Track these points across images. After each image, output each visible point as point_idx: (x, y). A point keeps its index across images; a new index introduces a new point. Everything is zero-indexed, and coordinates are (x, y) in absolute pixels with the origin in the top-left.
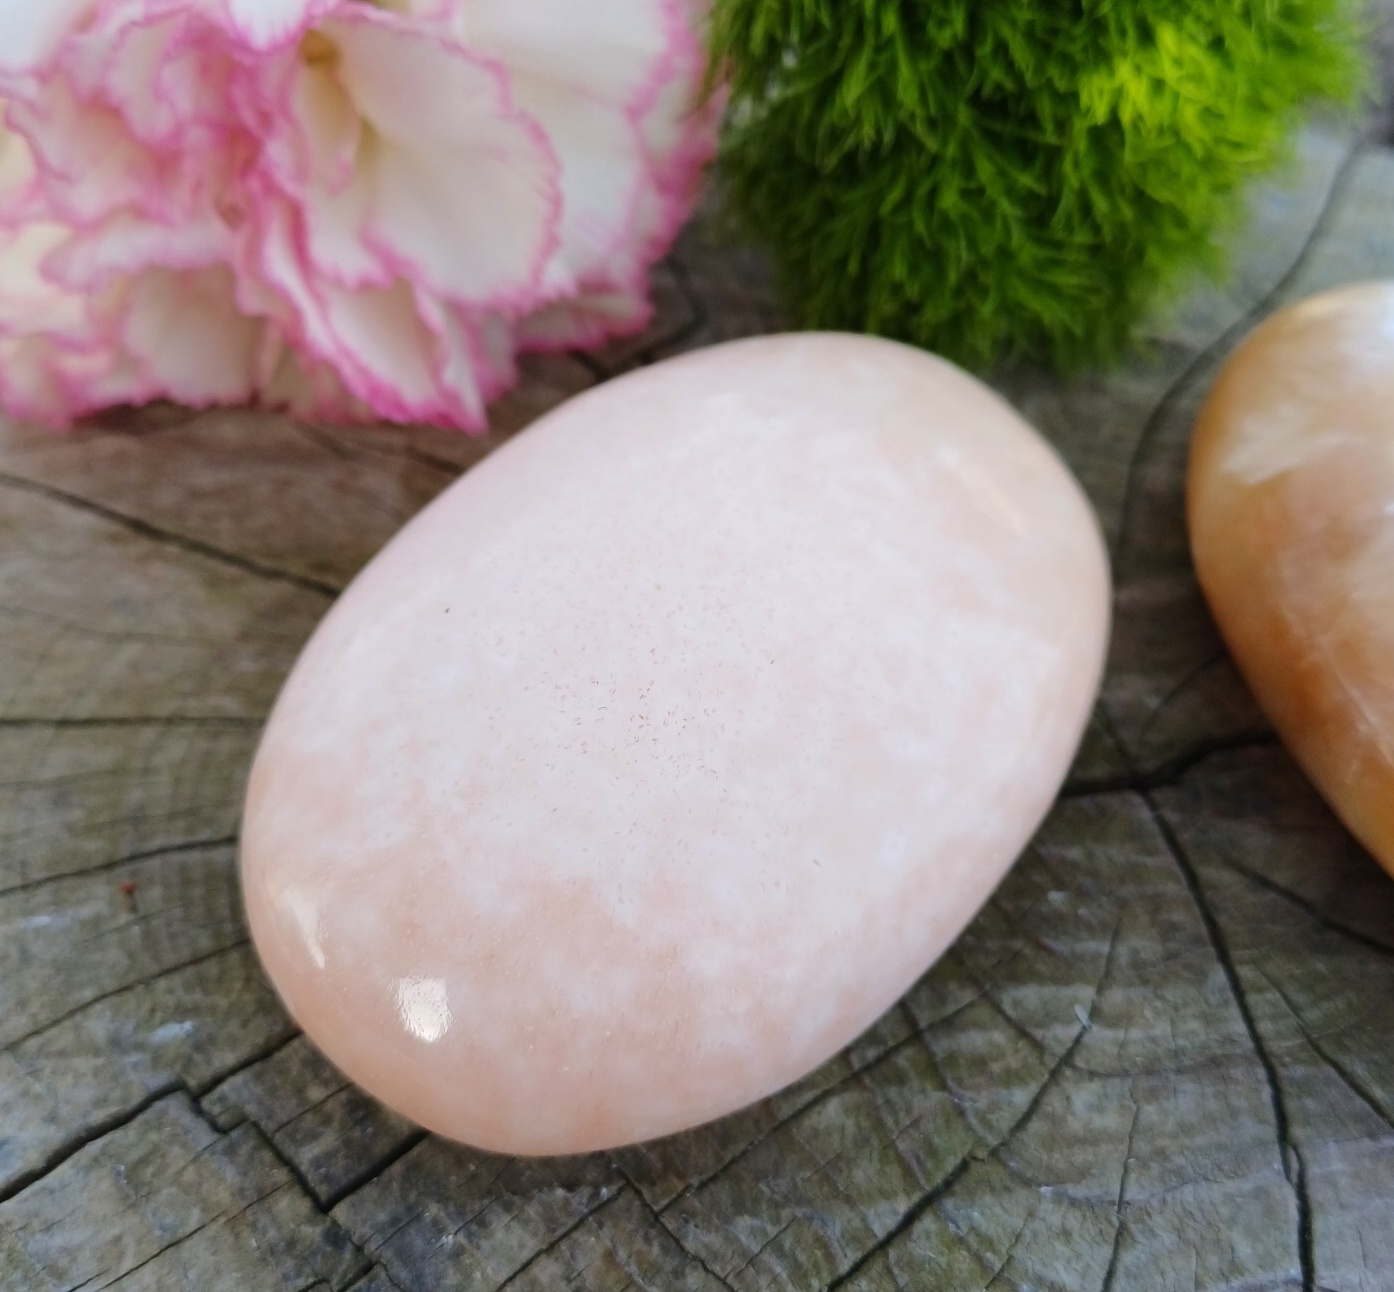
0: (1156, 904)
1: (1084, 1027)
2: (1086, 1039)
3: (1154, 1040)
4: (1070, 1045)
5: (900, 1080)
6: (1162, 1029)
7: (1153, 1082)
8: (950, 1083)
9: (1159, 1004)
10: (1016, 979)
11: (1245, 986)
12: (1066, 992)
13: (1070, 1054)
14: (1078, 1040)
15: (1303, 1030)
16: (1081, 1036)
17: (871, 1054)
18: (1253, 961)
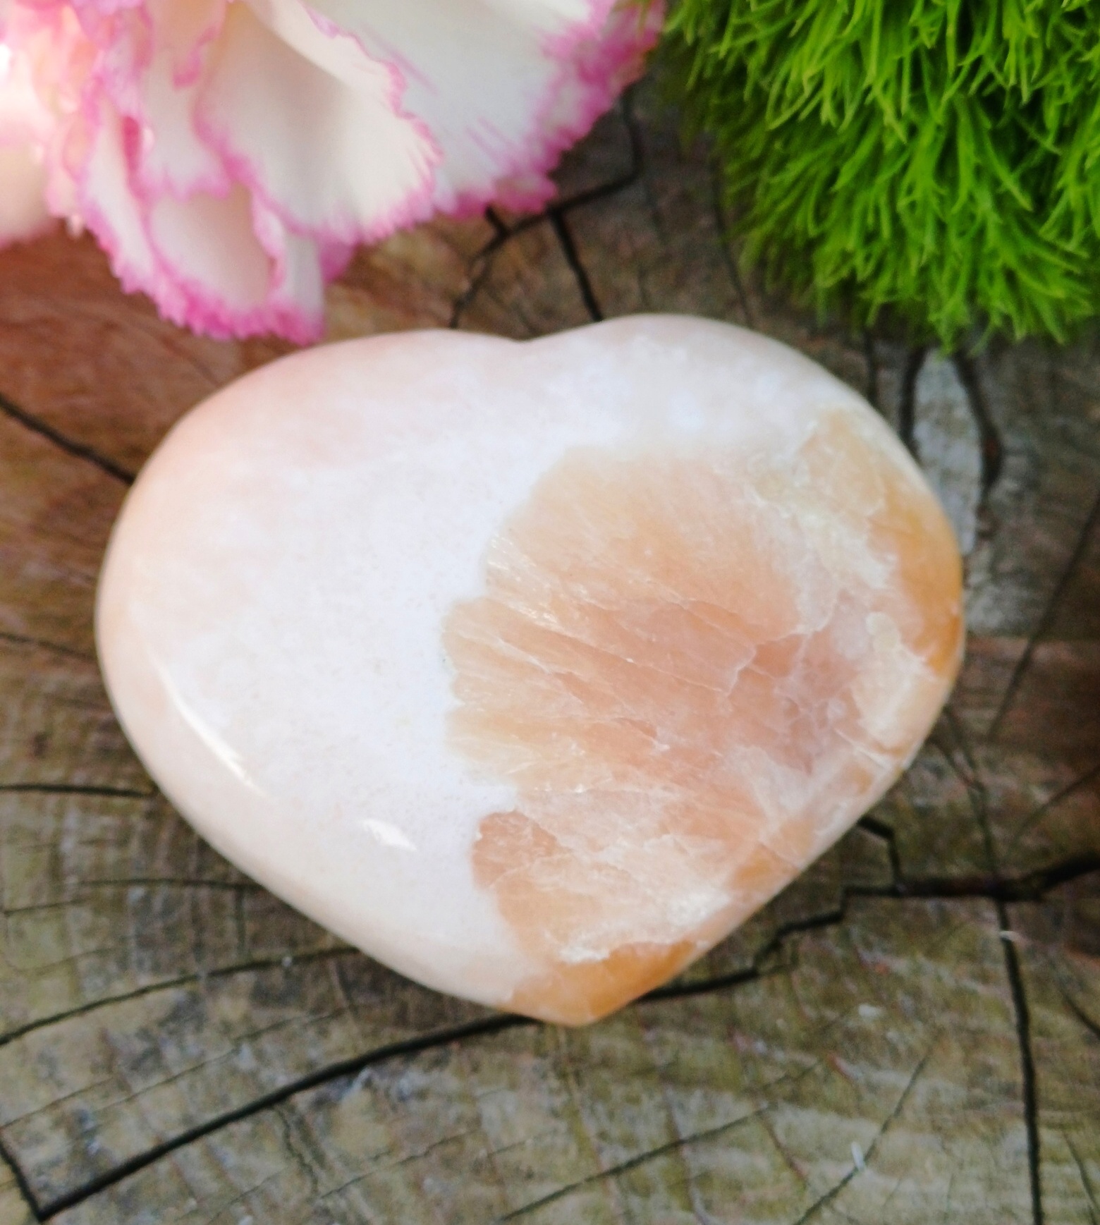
0: (976, 1040)
1: (856, 1169)
2: (854, 1182)
3: (926, 1197)
4: (836, 1184)
5: (646, 1191)
6: (939, 1185)
8: (698, 1205)
9: (944, 1158)
10: (796, 1099)
11: (1043, 1152)
12: (849, 1125)
13: (834, 1193)
14: (845, 1181)
15: (1091, 1215)
16: (849, 1177)
17: (624, 1156)
18: (1061, 1126)
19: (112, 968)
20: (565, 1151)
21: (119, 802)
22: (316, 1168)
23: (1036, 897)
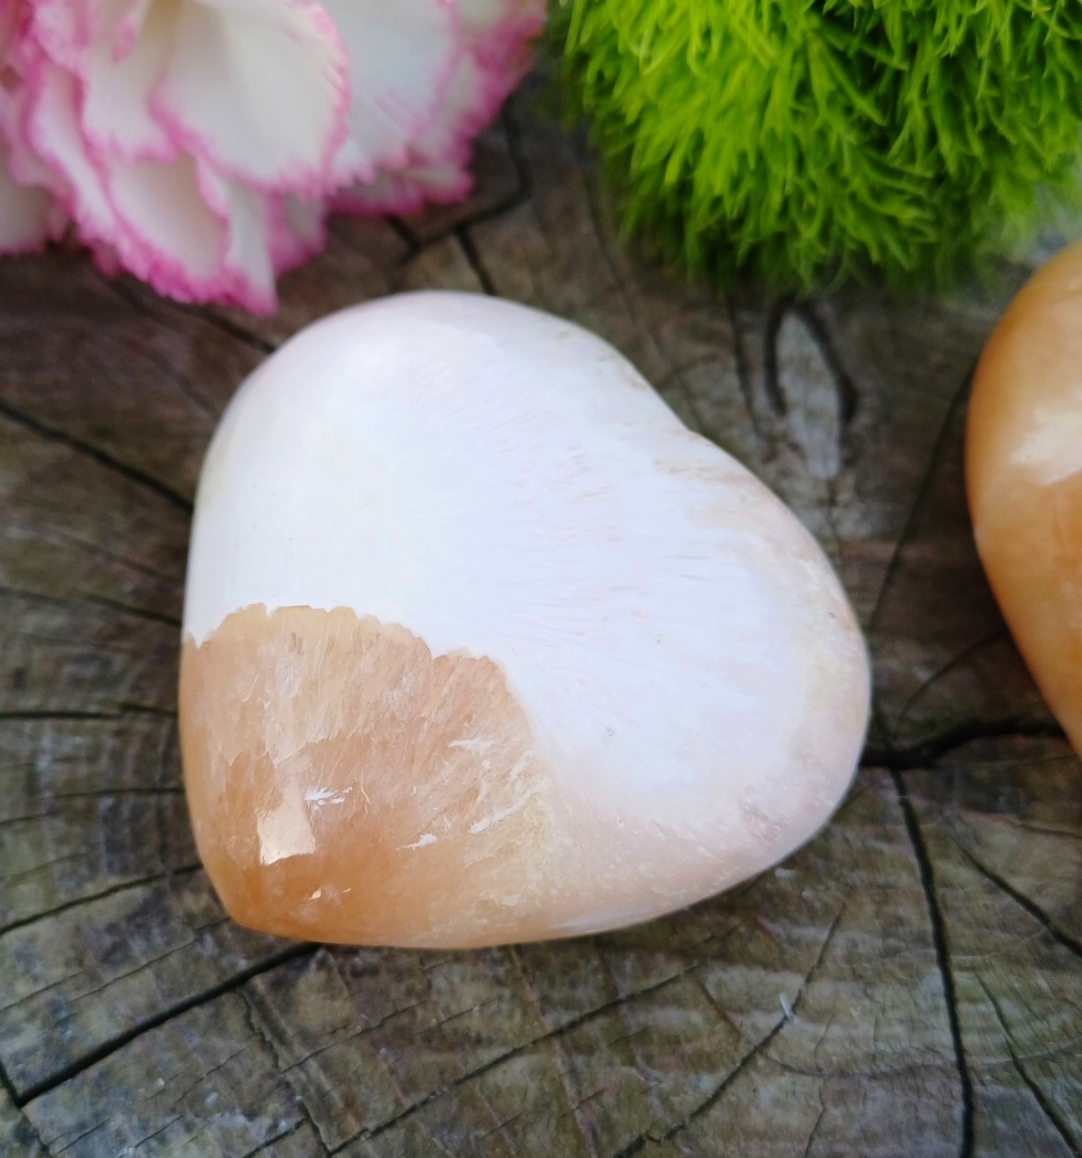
0: (885, 894)
1: (785, 1019)
2: (785, 1031)
3: (853, 1041)
4: (768, 1033)
5: (590, 1049)
6: (865, 1029)
7: (845, 1084)
8: (639, 1059)
9: (867, 1003)
10: (725, 958)
11: (958, 993)
12: (775, 978)
13: (767, 1042)
14: (776, 1030)
15: (1009, 1049)
16: (780, 1026)
17: (566, 1018)
18: (972, 969)
19: (84, 871)
20: (511, 1016)
21: (90, 723)
22: (276, 1045)
23: (927, 764)
